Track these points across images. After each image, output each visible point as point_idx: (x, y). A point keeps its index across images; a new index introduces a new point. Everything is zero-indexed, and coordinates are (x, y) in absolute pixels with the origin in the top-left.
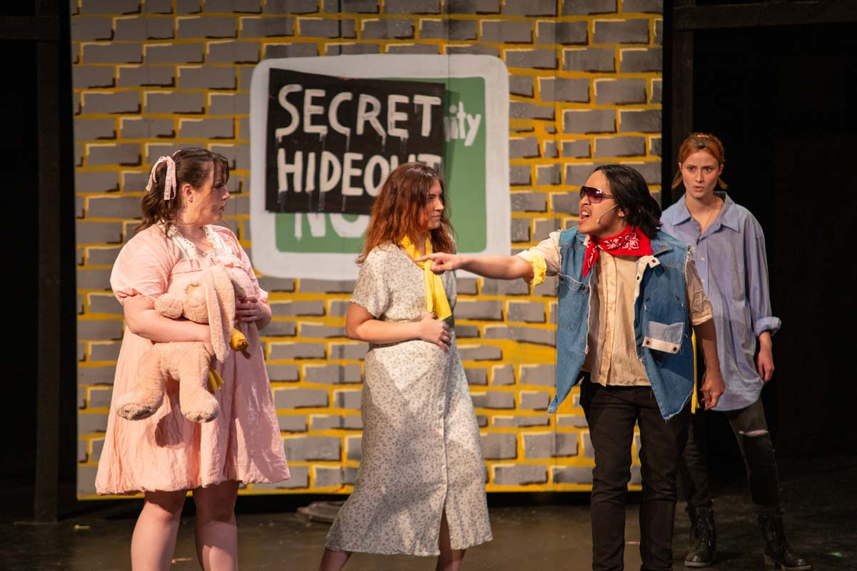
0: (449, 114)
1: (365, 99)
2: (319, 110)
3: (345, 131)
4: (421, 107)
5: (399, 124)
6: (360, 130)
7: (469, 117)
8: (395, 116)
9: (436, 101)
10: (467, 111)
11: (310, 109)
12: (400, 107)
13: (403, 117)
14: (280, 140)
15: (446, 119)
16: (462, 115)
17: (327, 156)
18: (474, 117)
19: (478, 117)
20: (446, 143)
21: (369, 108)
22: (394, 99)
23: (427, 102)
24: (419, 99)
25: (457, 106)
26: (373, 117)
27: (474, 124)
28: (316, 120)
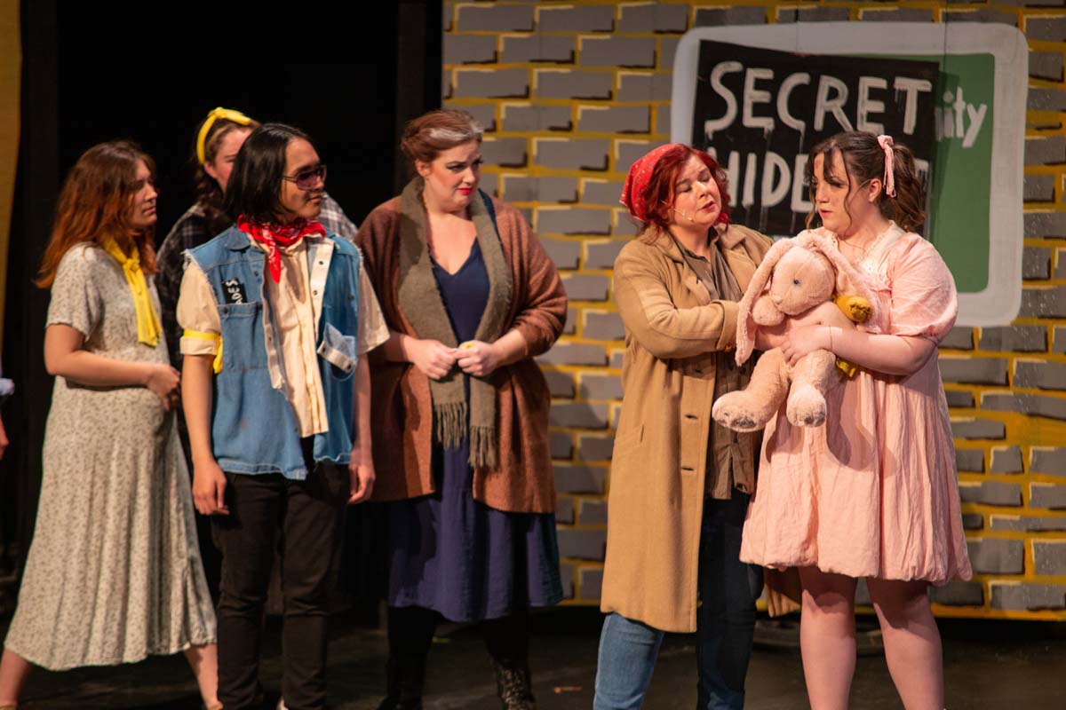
0: (942, 104)
1: (827, 82)
2: (763, 97)
3: (798, 125)
4: (904, 94)
5: (872, 117)
6: (819, 124)
7: (971, 108)
8: (866, 106)
9: (925, 86)
10: (967, 99)
11: (752, 95)
12: (874, 94)
13: (878, 107)
14: (711, 137)
15: (938, 111)
16: (960, 105)
17: (772, 159)
18: (977, 109)
19: (983, 108)
20: (937, 143)
21: (833, 94)
22: (866, 83)
23: (912, 87)
24: (901, 83)
25: (955, 93)
26: (837, 108)
27: (977, 118)
28: (759, 110)
